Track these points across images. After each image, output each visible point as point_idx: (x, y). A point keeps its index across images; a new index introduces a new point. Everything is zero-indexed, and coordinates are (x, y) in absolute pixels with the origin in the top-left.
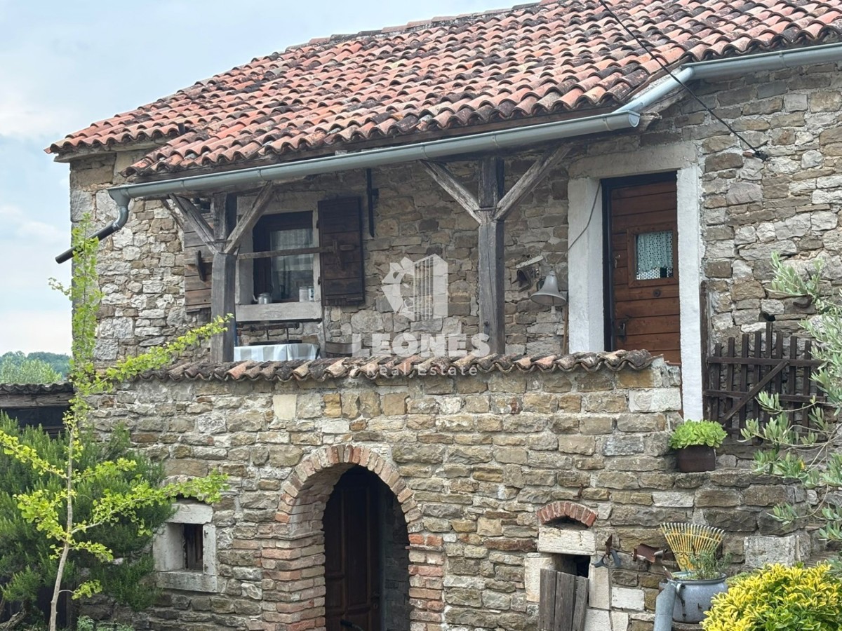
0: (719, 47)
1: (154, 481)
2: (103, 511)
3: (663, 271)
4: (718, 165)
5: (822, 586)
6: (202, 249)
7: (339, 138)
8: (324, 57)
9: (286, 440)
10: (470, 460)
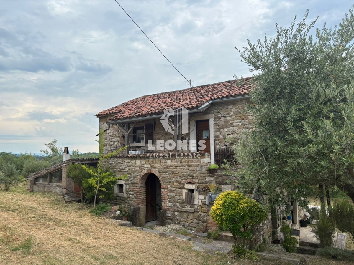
0: (216, 97)
1: (114, 176)
2: (104, 182)
3: (207, 137)
4: (217, 118)
5: (236, 194)
6: (123, 133)
7: (148, 113)
8: (146, 99)
9: (139, 168)
10: (172, 172)
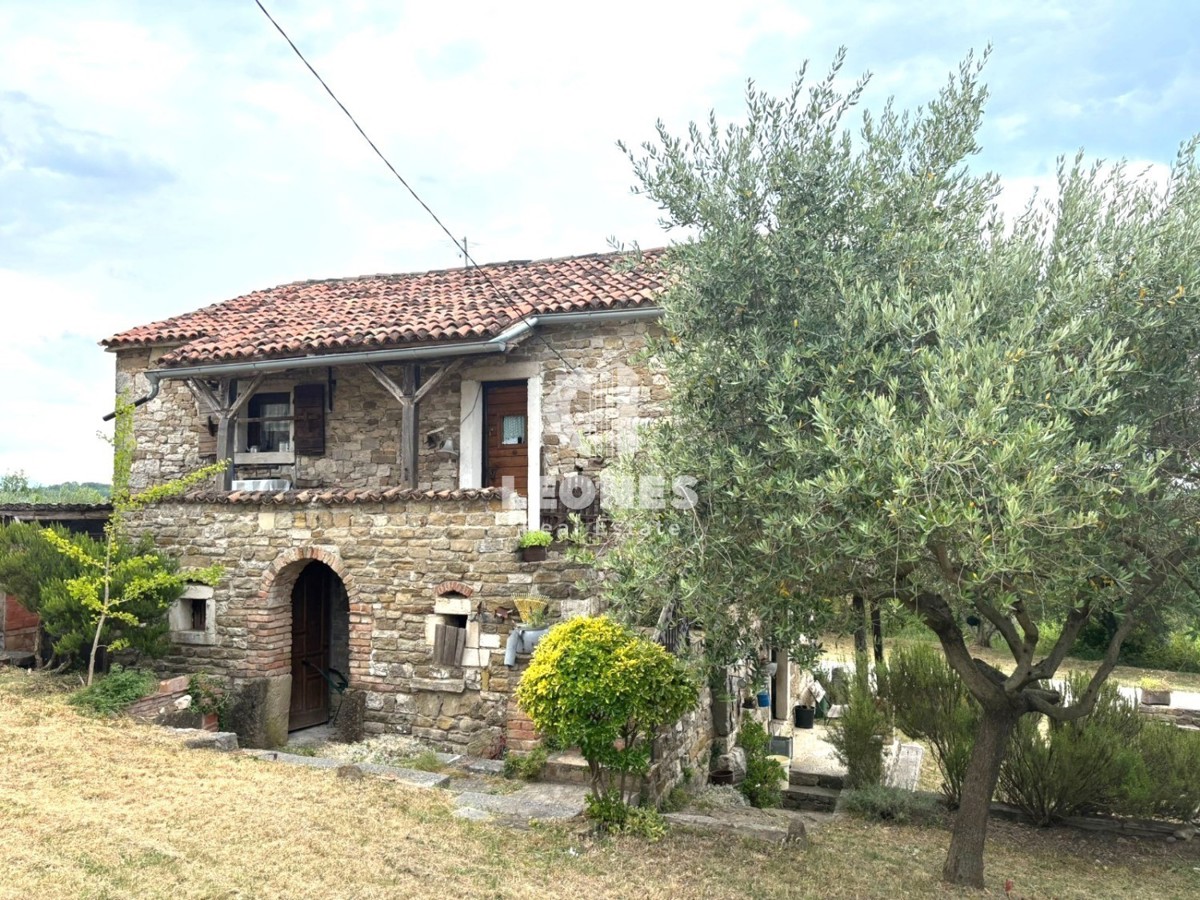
0: (553, 307)
1: (171, 571)
2: (132, 591)
3: (520, 440)
4: (550, 377)
6: (212, 415)
7: (310, 346)
8: (302, 293)
9: (267, 543)
10: (392, 556)
